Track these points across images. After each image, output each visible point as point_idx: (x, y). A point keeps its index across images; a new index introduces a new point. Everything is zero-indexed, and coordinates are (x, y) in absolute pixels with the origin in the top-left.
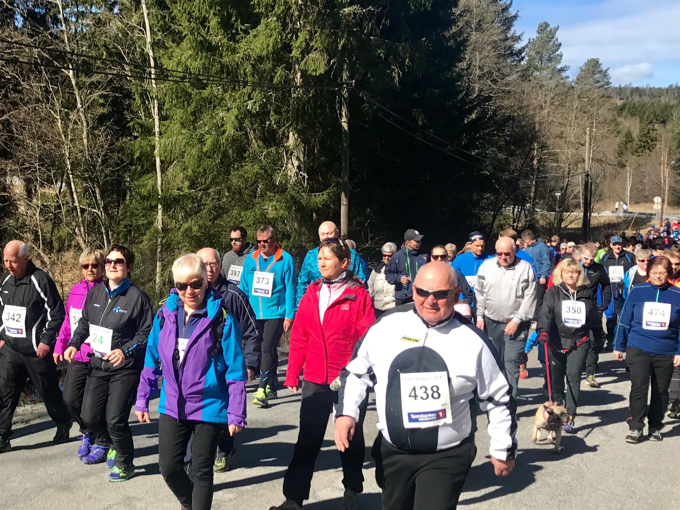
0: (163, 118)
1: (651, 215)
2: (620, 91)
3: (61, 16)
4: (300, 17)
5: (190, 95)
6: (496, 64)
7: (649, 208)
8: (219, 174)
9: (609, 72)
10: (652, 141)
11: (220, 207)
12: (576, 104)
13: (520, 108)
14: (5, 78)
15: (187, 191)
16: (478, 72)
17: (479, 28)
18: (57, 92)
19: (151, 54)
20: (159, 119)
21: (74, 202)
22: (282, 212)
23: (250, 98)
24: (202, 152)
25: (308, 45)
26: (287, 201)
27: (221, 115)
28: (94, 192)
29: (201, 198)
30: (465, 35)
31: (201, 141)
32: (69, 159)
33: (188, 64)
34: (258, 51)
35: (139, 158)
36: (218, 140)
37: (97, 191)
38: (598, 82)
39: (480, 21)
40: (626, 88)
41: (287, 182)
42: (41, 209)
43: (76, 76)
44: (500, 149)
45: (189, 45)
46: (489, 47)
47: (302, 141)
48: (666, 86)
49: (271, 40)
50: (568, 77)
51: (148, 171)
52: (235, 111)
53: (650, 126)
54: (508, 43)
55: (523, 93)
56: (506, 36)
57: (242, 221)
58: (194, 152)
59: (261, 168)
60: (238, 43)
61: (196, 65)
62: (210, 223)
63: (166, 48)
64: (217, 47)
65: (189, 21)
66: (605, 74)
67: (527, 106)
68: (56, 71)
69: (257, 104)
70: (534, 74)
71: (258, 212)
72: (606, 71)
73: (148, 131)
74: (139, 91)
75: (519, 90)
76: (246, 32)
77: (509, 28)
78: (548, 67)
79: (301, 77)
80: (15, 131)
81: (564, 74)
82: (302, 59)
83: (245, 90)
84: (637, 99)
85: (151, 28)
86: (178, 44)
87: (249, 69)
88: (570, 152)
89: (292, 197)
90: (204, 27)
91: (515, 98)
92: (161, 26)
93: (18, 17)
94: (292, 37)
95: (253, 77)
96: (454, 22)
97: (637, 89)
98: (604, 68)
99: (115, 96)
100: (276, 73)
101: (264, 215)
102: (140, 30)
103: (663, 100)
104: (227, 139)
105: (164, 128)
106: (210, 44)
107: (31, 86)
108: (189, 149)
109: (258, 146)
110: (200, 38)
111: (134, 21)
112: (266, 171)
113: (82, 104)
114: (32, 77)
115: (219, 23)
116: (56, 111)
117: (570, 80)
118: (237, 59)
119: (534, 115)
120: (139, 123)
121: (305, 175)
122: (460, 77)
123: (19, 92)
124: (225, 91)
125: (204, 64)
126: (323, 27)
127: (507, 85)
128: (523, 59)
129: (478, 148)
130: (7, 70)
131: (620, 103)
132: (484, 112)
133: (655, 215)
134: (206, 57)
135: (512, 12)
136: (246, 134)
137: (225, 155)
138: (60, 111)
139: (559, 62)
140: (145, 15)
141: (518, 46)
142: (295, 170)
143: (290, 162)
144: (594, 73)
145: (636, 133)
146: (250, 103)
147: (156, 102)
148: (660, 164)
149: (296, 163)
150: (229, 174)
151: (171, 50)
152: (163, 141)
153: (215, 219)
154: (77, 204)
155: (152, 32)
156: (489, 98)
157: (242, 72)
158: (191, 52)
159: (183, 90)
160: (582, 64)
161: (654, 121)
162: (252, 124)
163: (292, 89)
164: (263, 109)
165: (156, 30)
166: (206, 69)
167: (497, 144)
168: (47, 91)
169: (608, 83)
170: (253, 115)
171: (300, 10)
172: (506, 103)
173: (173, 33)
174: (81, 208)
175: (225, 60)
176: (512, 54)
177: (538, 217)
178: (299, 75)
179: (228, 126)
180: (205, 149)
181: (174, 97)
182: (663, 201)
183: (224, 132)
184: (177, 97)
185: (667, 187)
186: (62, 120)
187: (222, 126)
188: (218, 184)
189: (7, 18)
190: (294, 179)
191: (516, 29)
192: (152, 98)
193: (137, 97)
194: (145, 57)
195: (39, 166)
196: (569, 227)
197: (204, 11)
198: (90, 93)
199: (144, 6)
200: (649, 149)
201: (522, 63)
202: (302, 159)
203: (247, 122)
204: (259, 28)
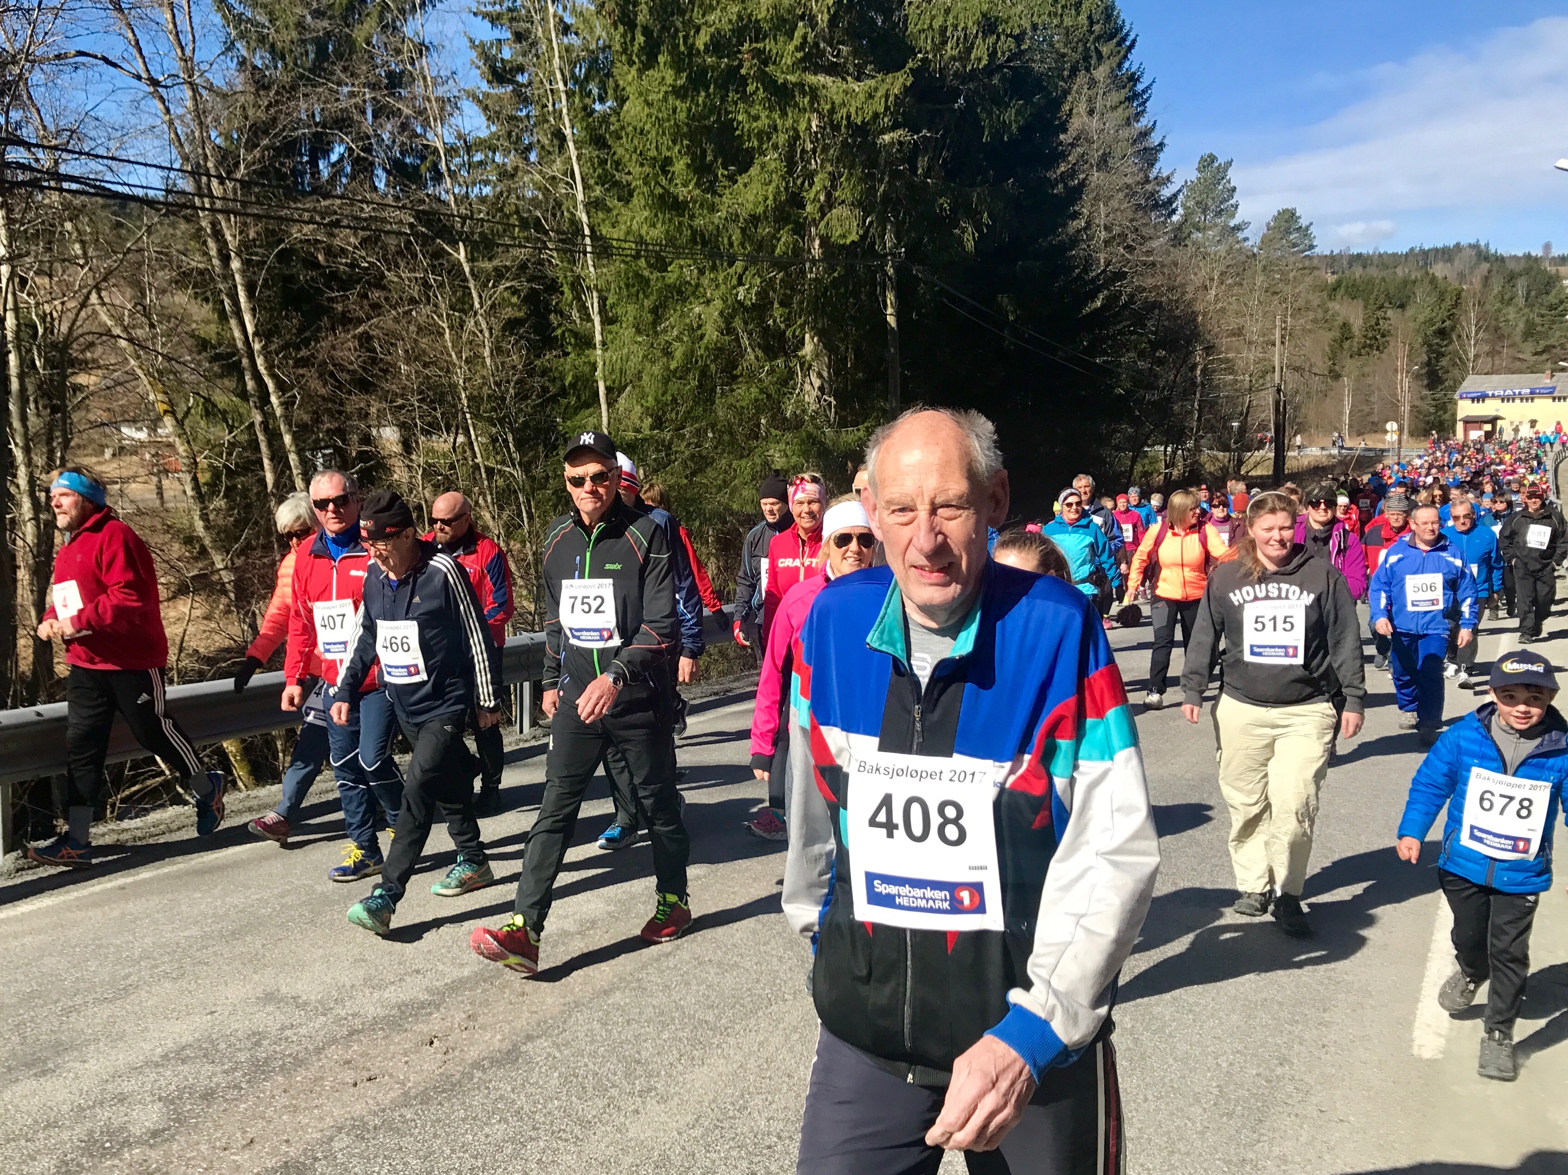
0: (608, 321)
1: (1383, 451)
2: (1332, 261)
3: (443, 166)
4: (814, 151)
5: (648, 281)
6: (1132, 220)
7: (1379, 441)
8: (696, 403)
9: (1312, 229)
10: (1383, 336)
11: (701, 457)
12: (1260, 280)
13: (1171, 289)
14: (359, 267)
15: (647, 432)
16: (1103, 235)
17: (1103, 162)
18: (441, 285)
19: (585, 219)
20: (602, 323)
21: (474, 456)
22: (794, 459)
23: (740, 283)
24: (668, 369)
25: (829, 195)
26: (803, 441)
27: (697, 310)
28: (506, 441)
29: (671, 443)
30: (1082, 176)
31: (668, 353)
32: (465, 389)
33: (643, 232)
34: (750, 206)
35: (573, 385)
36: (693, 351)
37: (510, 439)
38: (1295, 245)
39: (1104, 154)
40: (1340, 255)
41: (804, 411)
42: (424, 470)
43: (471, 259)
44: (1141, 355)
45: (643, 202)
46: (1121, 195)
47: (825, 347)
48: (1405, 250)
49: (771, 188)
50: (1246, 239)
51: (587, 405)
52: (718, 303)
53: (1380, 313)
54: (1149, 187)
55: (1176, 264)
56: (1147, 177)
57: (735, 477)
58: (657, 369)
59: (762, 391)
60: (721, 196)
61: (656, 233)
62: (685, 481)
63: (609, 210)
64: (685, 203)
65: (642, 165)
66: (1305, 232)
67: (1183, 285)
68: (440, 254)
69: (754, 291)
70: (1194, 236)
71: (758, 461)
72: (1307, 228)
73: (585, 342)
74: (570, 279)
75: (1168, 261)
76: (732, 179)
77: (1153, 165)
78: (1216, 225)
79: (821, 246)
80: (379, 349)
81: (1241, 235)
82: (822, 218)
83: (731, 271)
84: (1358, 271)
85: (583, 179)
86: (628, 202)
87: (736, 236)
88: (1251, 355)
89: (810, 435)
90: (665, 172)
91: (1163, 273)
92: (599, 177)
93: (379, 172)
94: (803, 183)
95: (744, 248)
96: (1063, 156)
97: (1359, 255)
98: (1303, 222)
99: (532, 288)
100: (779, 240)
101: (766, 464)
102: (567, 183)
103: (1399, 272)
104: (707, 348)
105: (610, 337)
106: (676, 198)
107: (400, 277)
108: (648, 365)
109: (757, 357)
110: (659, 191)
111: (556, 168)
112: (769, 396)
113: (481, 304)
114: (402, 265)
115: (688, 166)
116: (440, 316)
117: (1250, 243)
118: (716, 221)
119: (1195, 299)
120: (571, 331)
121: (832, 399)
122: (1074, 241)
123: (384, 288)
124: (702, 272)
125: (667, 232)
126: (852, 167)
127: (1149, 253)
128: (1174, 211)
129: (1106, 354)
130: (363, 253)
131: (1331, 279)
132: (1113, 298)
133: (1388, 450)
134: (670, 220)
135: (1155, 139)
136: (737, 340)
137: (704, 373)
138: (448, 315)
139: (1233, 216)
140: (574, 159)
141: (1166, 192)
142: (815, 393)
143: (807, 380)
144: (1288, 232)
145: (1357, 324)
146: (741, 289)
147: (595, 294)
148: (1396, 371)
149: (817, 383)
150: (713, 403)
151: (615, 213)
152: (607, 355)
153: (694, 474)
154: (479, 460)
155: (586, 186)
156: (1120, 275)
157: (726, 241)
158: (646, 214)
159: (637, 275)
160: (1269, 218)
161: (1387, 305)
162: (746, 323)
163: (807, 265)
164: (762, 299)
165: (592, 182)
166: (671, 240)
167: (1136, 348)
168: (426, 285)
169: (1312, 247)
170: (746, 309)
171: (815, 140)
172: (1149, 282)
173: (616, 184)
174: (486, 467)
175: (699, 222)
176: (1156, 206)
177: (1203, 458)
178: (817, 243)
179: (708, 326)
180: (673, 365)
181: (622, 284)
182: (1401, 430)
183: (702, 337)
184: (627, 286)
185: (1408, 408)
186: (451, 328)
187: (700, 327)
188: (696, 419)
189: (360, 171)
190: (814, 407)
191: (1163, 165)
192: (589, 288)
193: (566, 289)
194: (575, 224)
195: (418, 401)
196: (1253, 473)
197: (664, 149)
198: (494, 286)
199: (571, 144)
200: (1378, 349)
201: (1175, 218)
202: (825, 374)
203: (738, 323)
204: (754, 171)
